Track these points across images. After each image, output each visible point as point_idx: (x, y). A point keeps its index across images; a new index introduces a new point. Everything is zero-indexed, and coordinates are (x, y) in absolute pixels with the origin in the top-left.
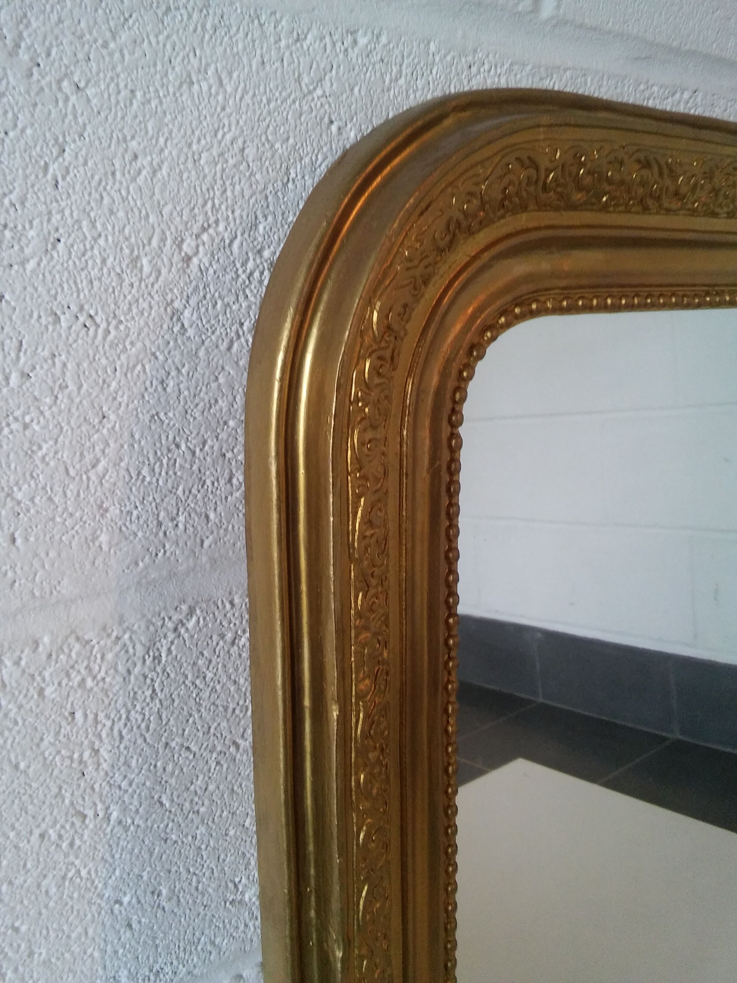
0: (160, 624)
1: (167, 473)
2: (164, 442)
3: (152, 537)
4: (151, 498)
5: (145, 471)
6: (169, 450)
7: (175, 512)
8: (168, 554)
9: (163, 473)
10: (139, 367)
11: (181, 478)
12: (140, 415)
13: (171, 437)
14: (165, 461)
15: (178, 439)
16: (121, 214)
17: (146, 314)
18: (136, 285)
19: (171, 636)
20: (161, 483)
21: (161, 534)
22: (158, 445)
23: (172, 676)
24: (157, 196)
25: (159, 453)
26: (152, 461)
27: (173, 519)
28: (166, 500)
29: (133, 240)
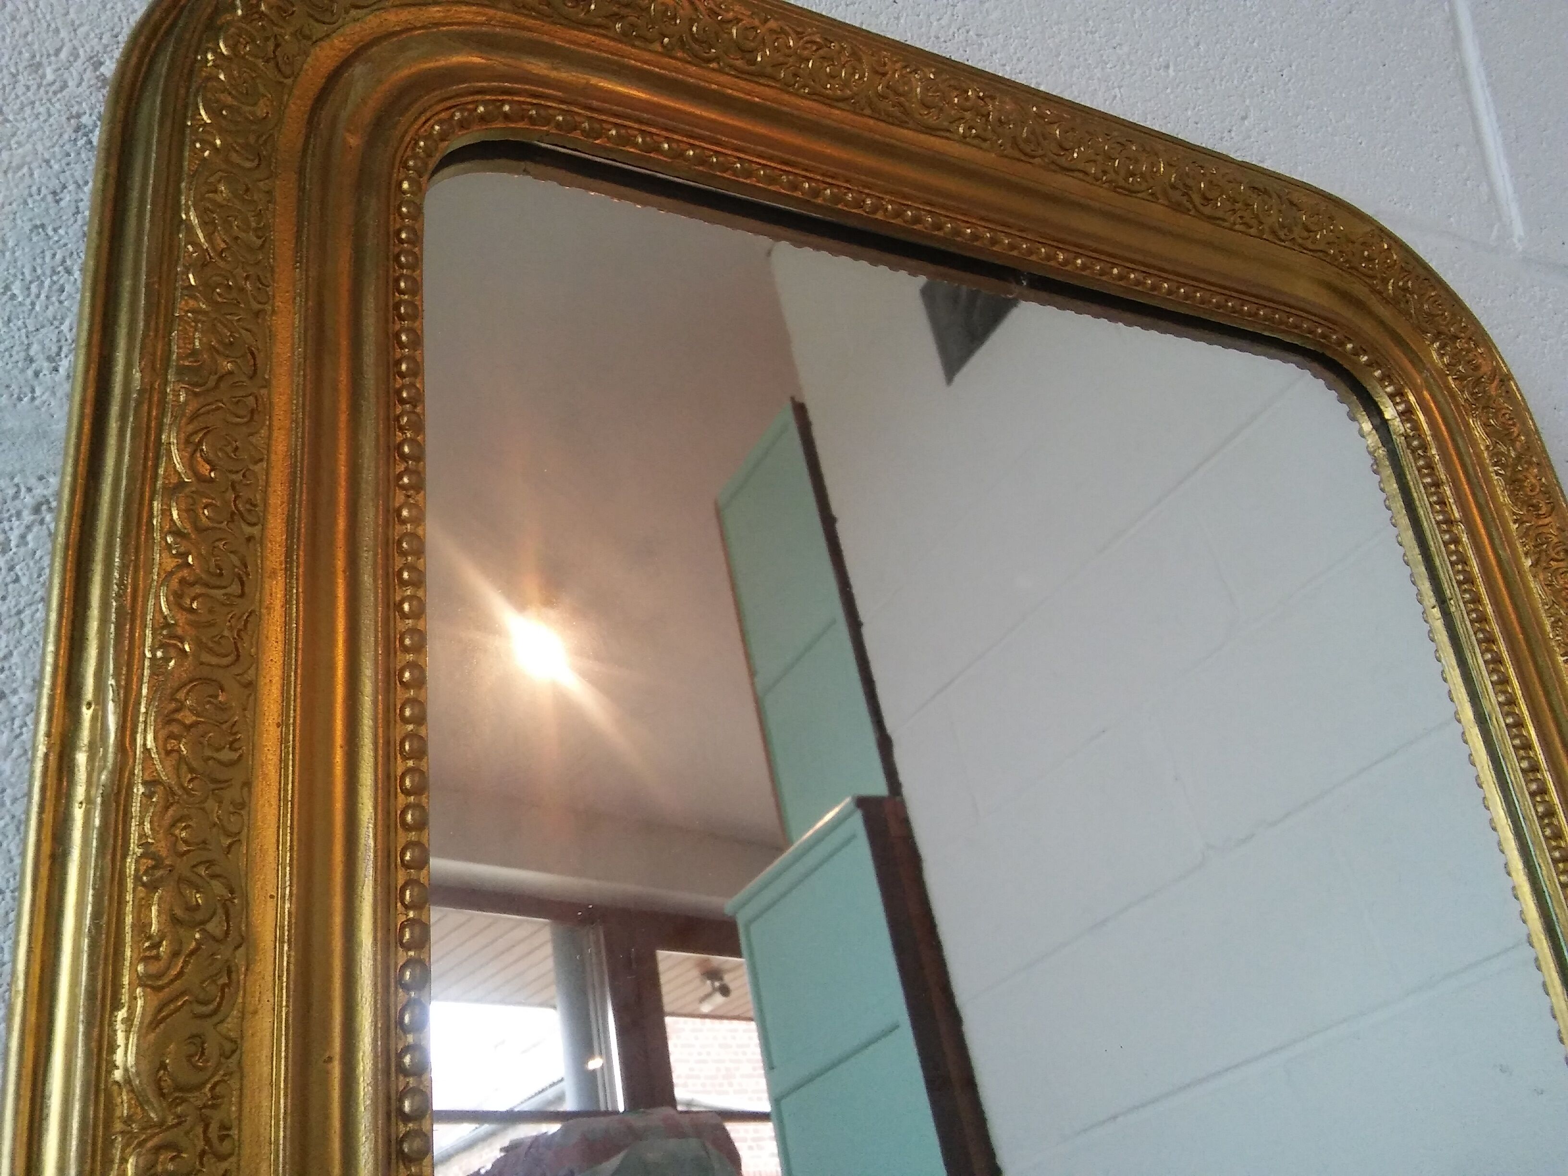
0: (11, 492)
1: (47, 297)
2: (48, 259)
3: (16, 372)
4: (20, 323)
5: (16, 289)
6: (54, 272)
7: (54, 349)
8: (37, 402)
9: (43, 297)
10: (25, 170)
11: (69, 309)
12: (19, 222)
13: (58, 257)
14: (47, 282)
15: (69, 263)
16: (25, 22)
17: (42, 118)
18: (34, 88)
19: (28, 517)
20: (37, 308)
21: (30, 373)
22: (39, 261)
23: (24, 581)
24: (72, 15)
25: (39, 271)
26: (28, 278)
27: (49, 359)
28: (43, 331)
29: (36, 47)
